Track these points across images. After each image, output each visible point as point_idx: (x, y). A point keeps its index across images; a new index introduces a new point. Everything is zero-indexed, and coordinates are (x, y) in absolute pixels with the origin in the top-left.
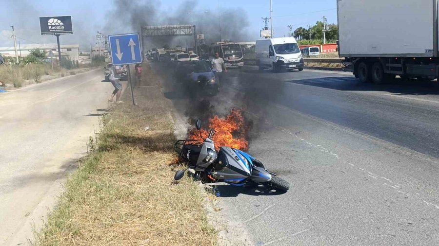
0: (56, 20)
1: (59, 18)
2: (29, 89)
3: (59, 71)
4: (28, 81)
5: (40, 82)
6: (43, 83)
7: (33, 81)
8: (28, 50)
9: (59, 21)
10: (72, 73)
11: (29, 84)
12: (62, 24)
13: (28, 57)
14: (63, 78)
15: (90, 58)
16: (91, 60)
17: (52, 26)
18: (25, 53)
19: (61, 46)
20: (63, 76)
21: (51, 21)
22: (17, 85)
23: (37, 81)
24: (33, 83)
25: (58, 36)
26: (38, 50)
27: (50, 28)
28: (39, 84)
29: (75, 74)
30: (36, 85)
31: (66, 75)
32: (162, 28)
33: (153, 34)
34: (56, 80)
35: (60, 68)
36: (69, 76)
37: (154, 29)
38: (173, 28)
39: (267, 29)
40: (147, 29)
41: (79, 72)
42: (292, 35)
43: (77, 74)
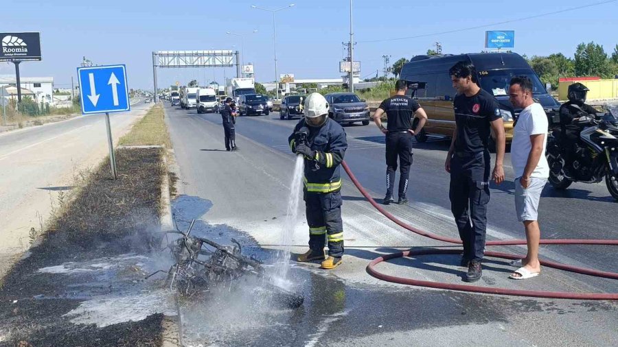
0: (14, 39)
1: (19, 35)
3: (15, 119)
9: (20, 41)
10: (37, 123)
12: (24, 44)
14: (21, 130)
15: (69, 99)
16: (71, 101)
17: (8, 47)
19: (22, 79)
20: (21, 126)
21: (6, 39)
25: (17, 63)
27: (5, 50)
29: (41, 124)
31: (27, 126)
32: (185, 55)
33: (172, 64)
34: (10, 132)
35: (18, 115)
36: (30, 128)
37: (174, 55)
38: (204, 55)
39: (349, 60)
40: (161, 55)
41: (48, 121)
42: (389, 70)
43: (44, 125)
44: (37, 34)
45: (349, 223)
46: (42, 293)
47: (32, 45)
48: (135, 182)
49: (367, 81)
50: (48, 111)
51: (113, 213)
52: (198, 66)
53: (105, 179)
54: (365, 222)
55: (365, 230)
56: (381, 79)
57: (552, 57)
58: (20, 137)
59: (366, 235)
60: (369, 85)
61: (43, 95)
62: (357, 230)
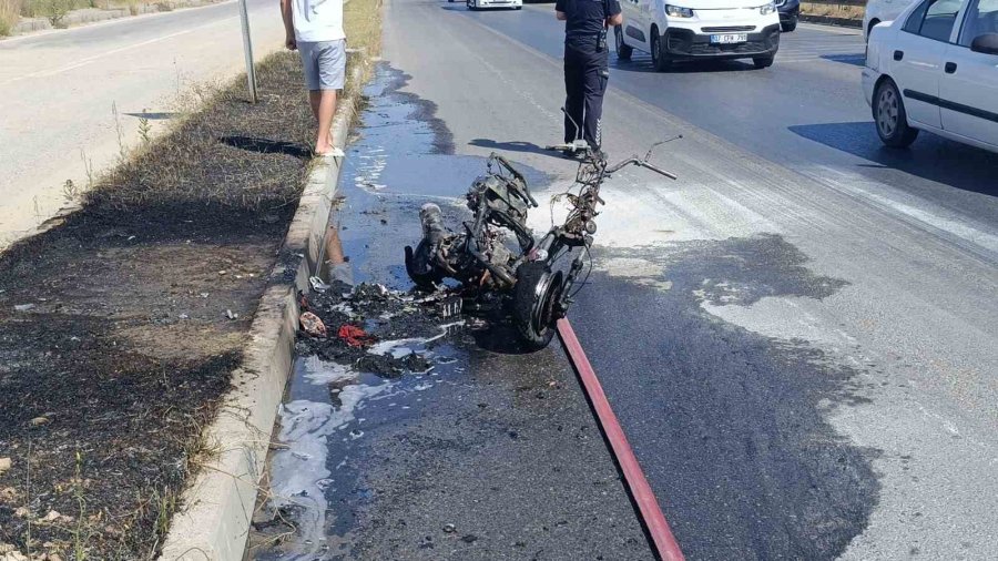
2: (25, 42)
4: (30, 20)
5: (64, 26)
6: (72, 29)
7: (46, 21)
10: (162, 7)
11: (34, 28)
14: (132, 18)
20: (134, 13)
23: (55, 23)
24: (44, 28)
28: (61, 31)
29: (168, 9)
30: (52, 31)
31: (145, 12)
34: (113, 22)
36: (151, 15)
41: (182, 5)
43: (176, 11)
45: (670, 200)
46: (34, 302)
48: (288, 108)
51: (229, 161)
53: (239, 101)
54: (700, 199)
55: (696, 213)
58: (126, 30)
59: (698, 224)
62: (682, 212)
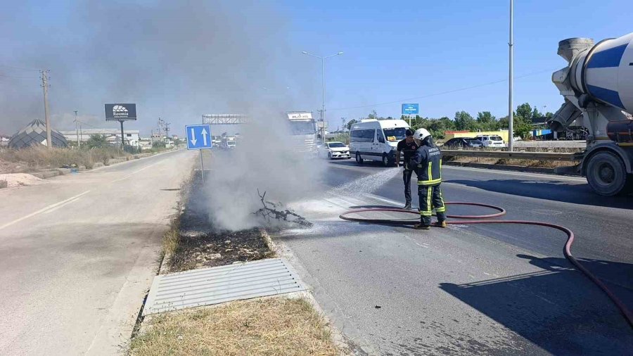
0: (121, 107)
1: (124, 105)
2: (99, 171)
3: (124, 155)
4: (97, 163)
5: (108, 165)
6: (111, 166)
7: (102, 163)
8: (89, 134)
9: (124, 108)
10: (136, 158)
11: (99, 166)
12: (126, 110)
13: (89, 142)
15: (150, 144)
16: (151, 145)
17: (117, 112)
18: (86, 138)
19: (124, 132)
20: (128, 160)
21: (116, 107)
22: (89, 167)
23: (105, 164)
24: (102, 166)
25: (122, 122)
26: (97, 135)
27: (114, 114)
28: (107, 167)
30: (105, 167)
32: (222, 117)
33: (214, 122)
34: (123, 163)
35: (125, 153)
36: (133, 160)
37: (215, 117)
38: (233, 117)
39: (322, 120)
40: (207, 117)
41: (142, 157)
42: (345, 126)
44: (135, 105)
47: (132, 111)
49: (332, 133)
50: (140, 151)
52: (229, 124)
56: (340, 132)
57: (443, 119)
58: (131, 166)
60: (333, 135)
61: (133, 141)
